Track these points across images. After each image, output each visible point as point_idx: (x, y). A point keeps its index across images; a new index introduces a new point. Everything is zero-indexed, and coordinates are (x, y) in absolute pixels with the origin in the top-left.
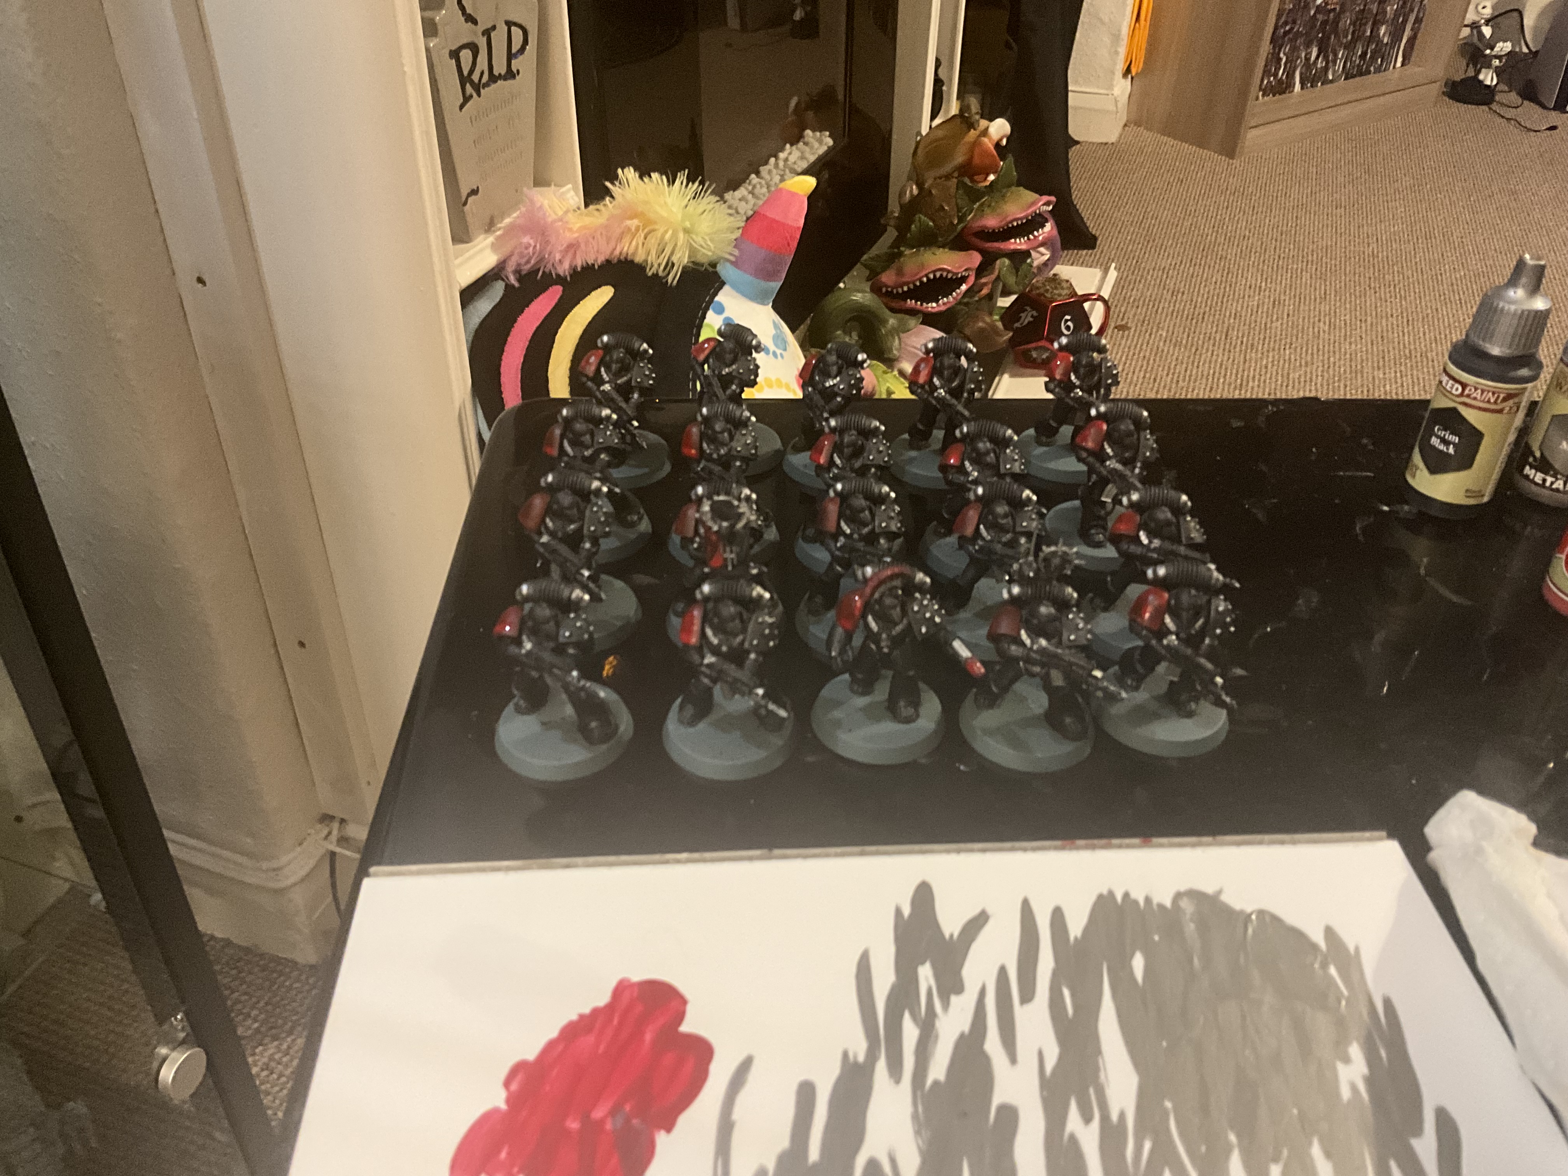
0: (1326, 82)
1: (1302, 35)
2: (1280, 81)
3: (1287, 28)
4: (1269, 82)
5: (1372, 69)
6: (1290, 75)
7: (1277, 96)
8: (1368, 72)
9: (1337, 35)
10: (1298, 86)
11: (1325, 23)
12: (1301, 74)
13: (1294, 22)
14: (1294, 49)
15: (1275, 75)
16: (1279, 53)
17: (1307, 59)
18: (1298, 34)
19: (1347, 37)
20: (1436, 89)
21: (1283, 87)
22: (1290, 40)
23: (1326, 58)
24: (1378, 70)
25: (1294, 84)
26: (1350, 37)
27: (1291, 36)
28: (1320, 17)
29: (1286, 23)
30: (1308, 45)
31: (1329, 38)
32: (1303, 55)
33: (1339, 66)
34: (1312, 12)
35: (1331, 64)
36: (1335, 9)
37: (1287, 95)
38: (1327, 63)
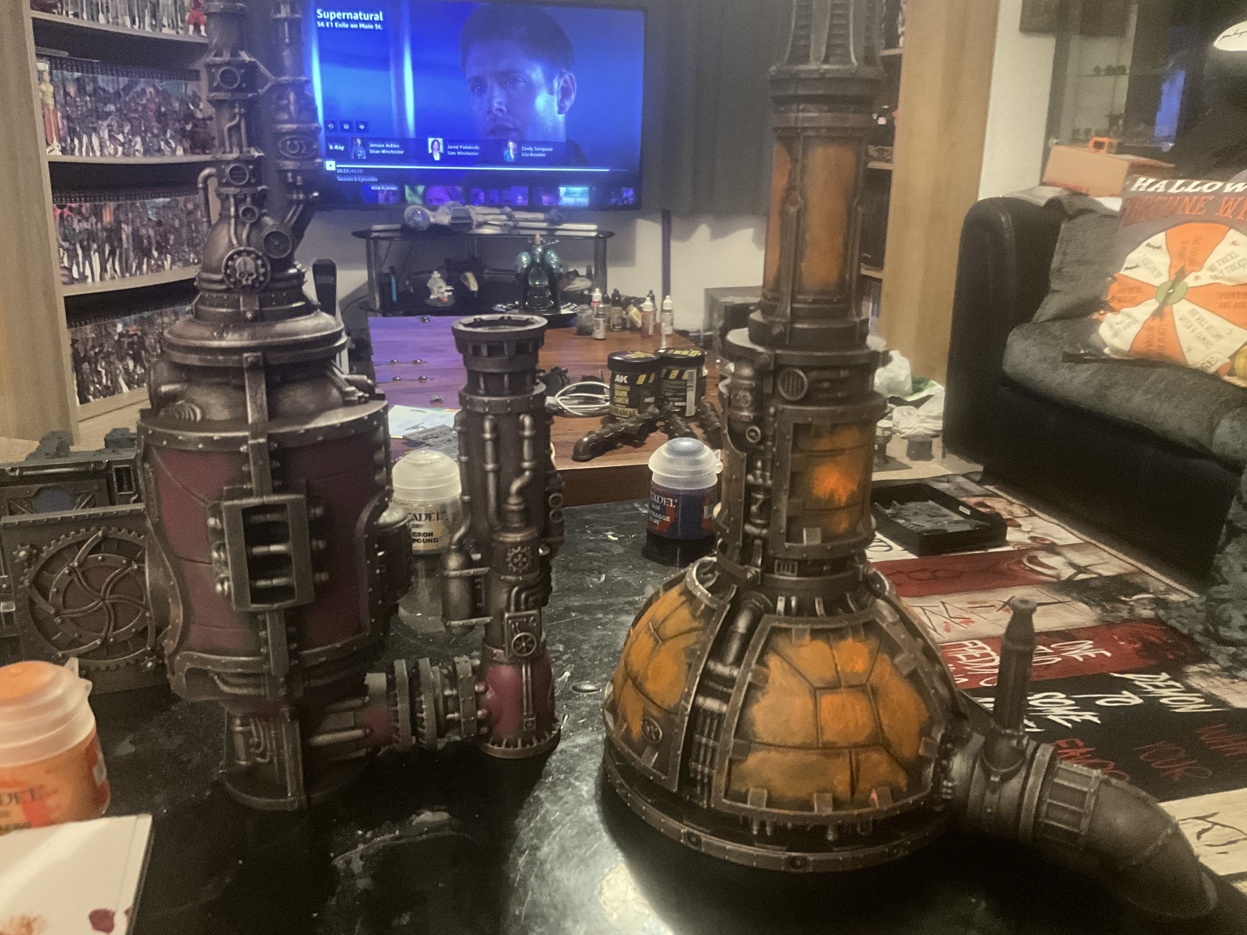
1: (113, 354)
2: (107, 387)
3: (97, 350)
4: (96, 388)
6: (115, 382)
7: (108, 397)
9: (146, 350)
11: (131, 344)
12: (124, 379)
13: (101, 345)
14: (109, 363)
15: (100, 383)
16: (96, 367)
17: (126, 370)
18: (109, 354)
19: (155, 350)
21: (111, 390)
22: (103, 358)
23: (143, 367)
25: (121, 388)
26: (159, 351)
27: (102, 355)
28: (126, 340)
29: (93, 347)
30: (122, 359)
31: (140, 354)
32: (121, 367)
34: (116, 338)
36: (136, 334)
37: (117, 396)
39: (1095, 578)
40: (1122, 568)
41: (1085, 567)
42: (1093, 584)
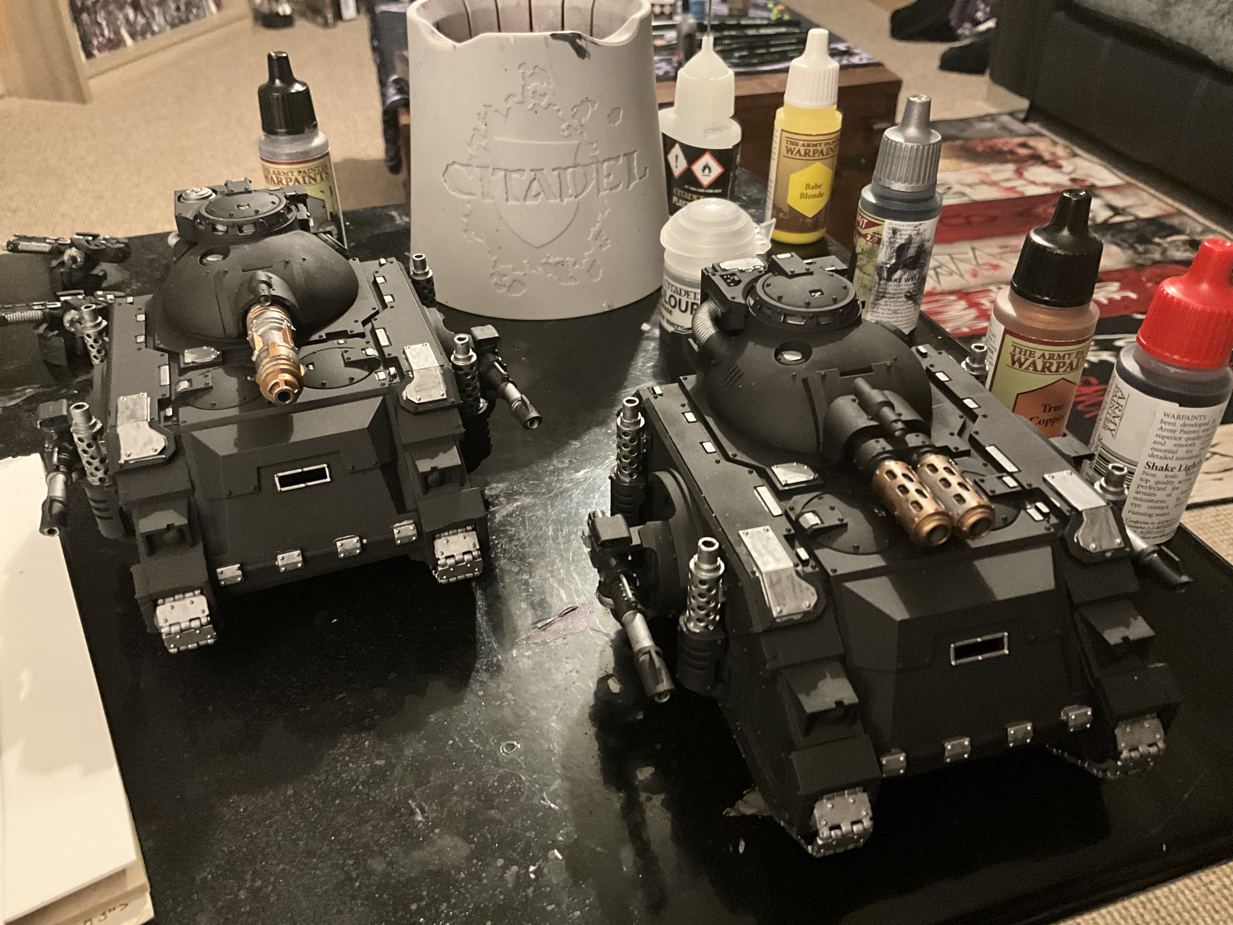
0: (153, 33)
1: (111, 3)
2: (109, 40)
4: (99, 42)
5: (191, 17)
6: (117, 32)
7: (113, 51)
8: (188, 20)
10: (129, 41)
12: (126, 31)
14: (109, 13)
15: (103, 35)
16: (96, 18)
17: (127, 20)
18: (107, 3)
20: (248, 22)
21: (115, 43)
22: (101, 8)
23: (144, 15)
24: (197, 17)
25: (125, 40)
27: (100, 4)
30: (121, 8)
31: (139, 2)
32: (121, 17)
33: (160, 19)
35: (150, 20)
37: (121, 50)
38: (148, 19)
39: (1131, 221)
40: (1160, 209)
41: (1124, 209)
42: (1129, 227)
